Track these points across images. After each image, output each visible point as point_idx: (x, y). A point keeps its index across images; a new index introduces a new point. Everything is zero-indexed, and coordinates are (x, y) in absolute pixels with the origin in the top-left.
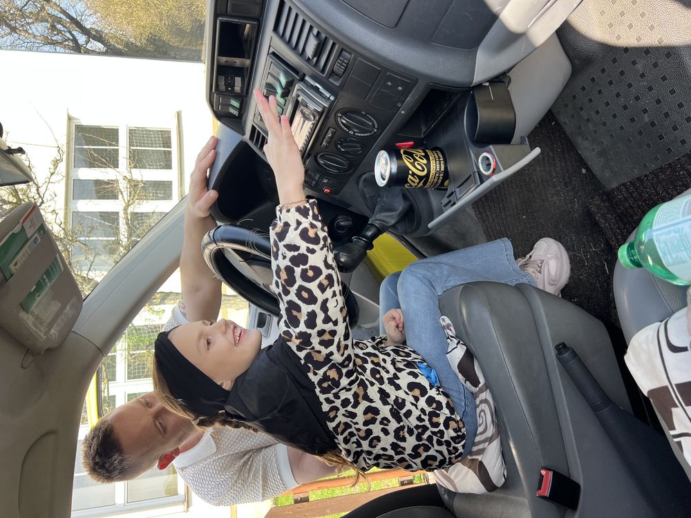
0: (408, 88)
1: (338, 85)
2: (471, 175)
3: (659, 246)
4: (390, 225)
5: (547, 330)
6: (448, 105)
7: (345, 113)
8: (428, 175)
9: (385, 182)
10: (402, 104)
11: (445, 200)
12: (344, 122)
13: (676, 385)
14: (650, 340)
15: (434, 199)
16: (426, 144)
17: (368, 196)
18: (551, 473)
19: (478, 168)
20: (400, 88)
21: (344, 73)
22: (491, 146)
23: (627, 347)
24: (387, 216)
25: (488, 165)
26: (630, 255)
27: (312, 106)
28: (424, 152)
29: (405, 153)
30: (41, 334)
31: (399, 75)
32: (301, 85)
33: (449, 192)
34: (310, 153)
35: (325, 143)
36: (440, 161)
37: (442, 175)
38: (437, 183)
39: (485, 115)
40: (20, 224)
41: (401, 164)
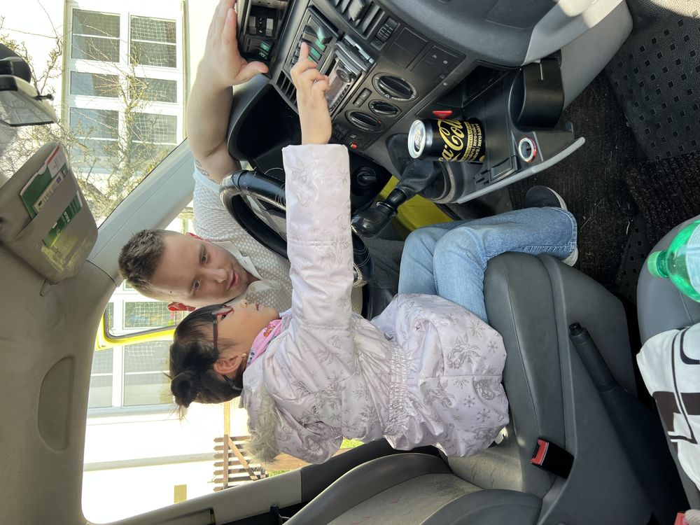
0: (453, 63)
1: (379, 49)
2: (508, 158)
3: (690, 266)
4: (418, 190)
5: (564, 306)
6: (494, 81)
7: (384, 79)
8: (463, 151)
9: (419, 154)
10: (446, 77)
11: (479, 177)
12: (382, 86)
13: (683, 394)
14: (665, 347)
15: (466, 173)
16: (467, 117)
17: (397, 157)
18: (547, 445)
19: (517, 151)
20: (445, 62)
21: (387, 40)
22: (534, 133)
23: (641, 347)
24: (415, 182)
25: (527, 150)
26: (659, 263)
27: (350, 69)
28: (463, 125)
29: (443, 125)
30: (61, 267)
31: (446, 49)
32: (340, 45)
33: (483, 169)
34: (341, 110)
35: (358, 103)
36: (478, 136)
37: (478, 150)
38: (472, 158)
39: (533, 97)
40: (45, 165)
41: (437, 137)
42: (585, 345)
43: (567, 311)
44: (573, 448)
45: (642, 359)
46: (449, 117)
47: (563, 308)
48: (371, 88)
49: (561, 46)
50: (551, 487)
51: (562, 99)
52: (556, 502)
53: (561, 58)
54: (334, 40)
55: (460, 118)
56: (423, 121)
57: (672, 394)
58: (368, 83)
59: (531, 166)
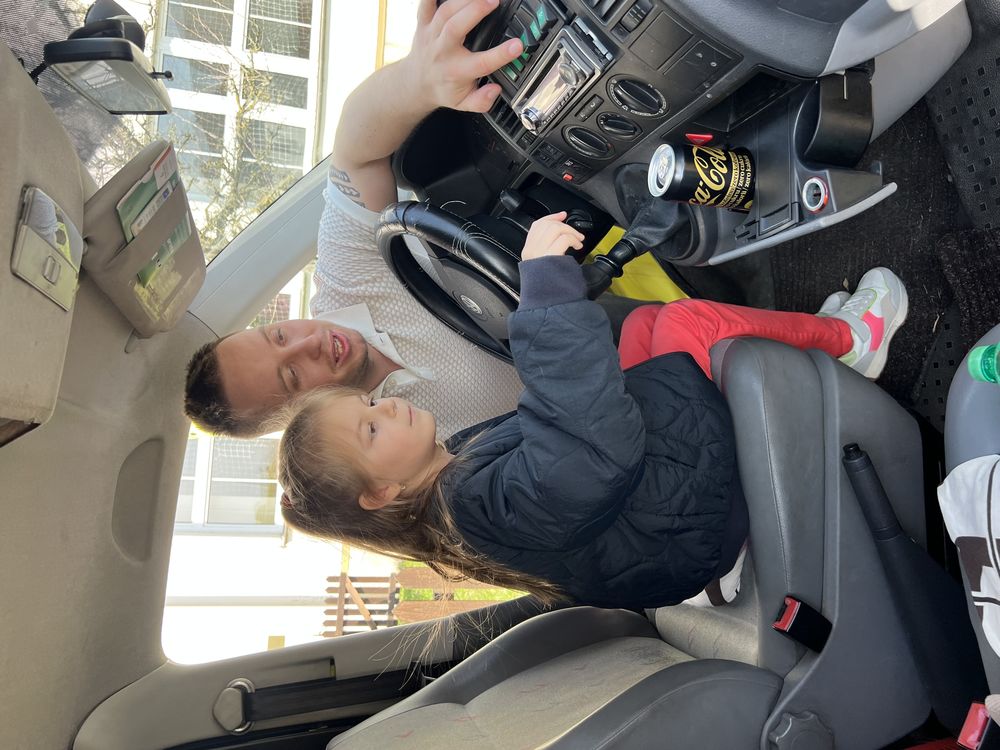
0: (726, 65)
2: (787, 206)
4: (651, 245)
5: (838, 420)
6: (777, 95)
7: (623, 83)
8: (724, 191)
9: (662, 191)
10: (712, 83)
11: (741, 230)
12: (620, 93)
14: (979, 476)
15: (723, 224)
16: (733, 145)
17: (627, 196)
18: (798, 605)
19: (800, 197)
20: (714, 64)
21: (636, 28)
22: (827, 172)
24: (649, 233)
25: (815, 195)
26: (984, 362)
27: (578, 65)
28: (727, 155)
29: (700, 153)
30: (155, 314)
31: (718, 46)
32: (568, 31)
33: (750, 218)
34: (557, 124)
35: (582, 115)
36: (746, 172)
37: (745, 193)
38: (735, 202)
39: (829, 121)
40: (151, 171)
41: (690, 169)
42: (863, 474)
43: (841, 428)
44: (833, 612)
45: (945, 494)
46: (707, 144)
47: (836, 423)
48: (604, 94)
49: (877, 53)
50: (797, 663)
51: (869, 129)
52: (802, 682)
53: (873, 70)
54: (561, 23)
55: (722, 146)
56: (672, 146)
57: (984, 540)
58: (600, 89)
59: (819, 217)
